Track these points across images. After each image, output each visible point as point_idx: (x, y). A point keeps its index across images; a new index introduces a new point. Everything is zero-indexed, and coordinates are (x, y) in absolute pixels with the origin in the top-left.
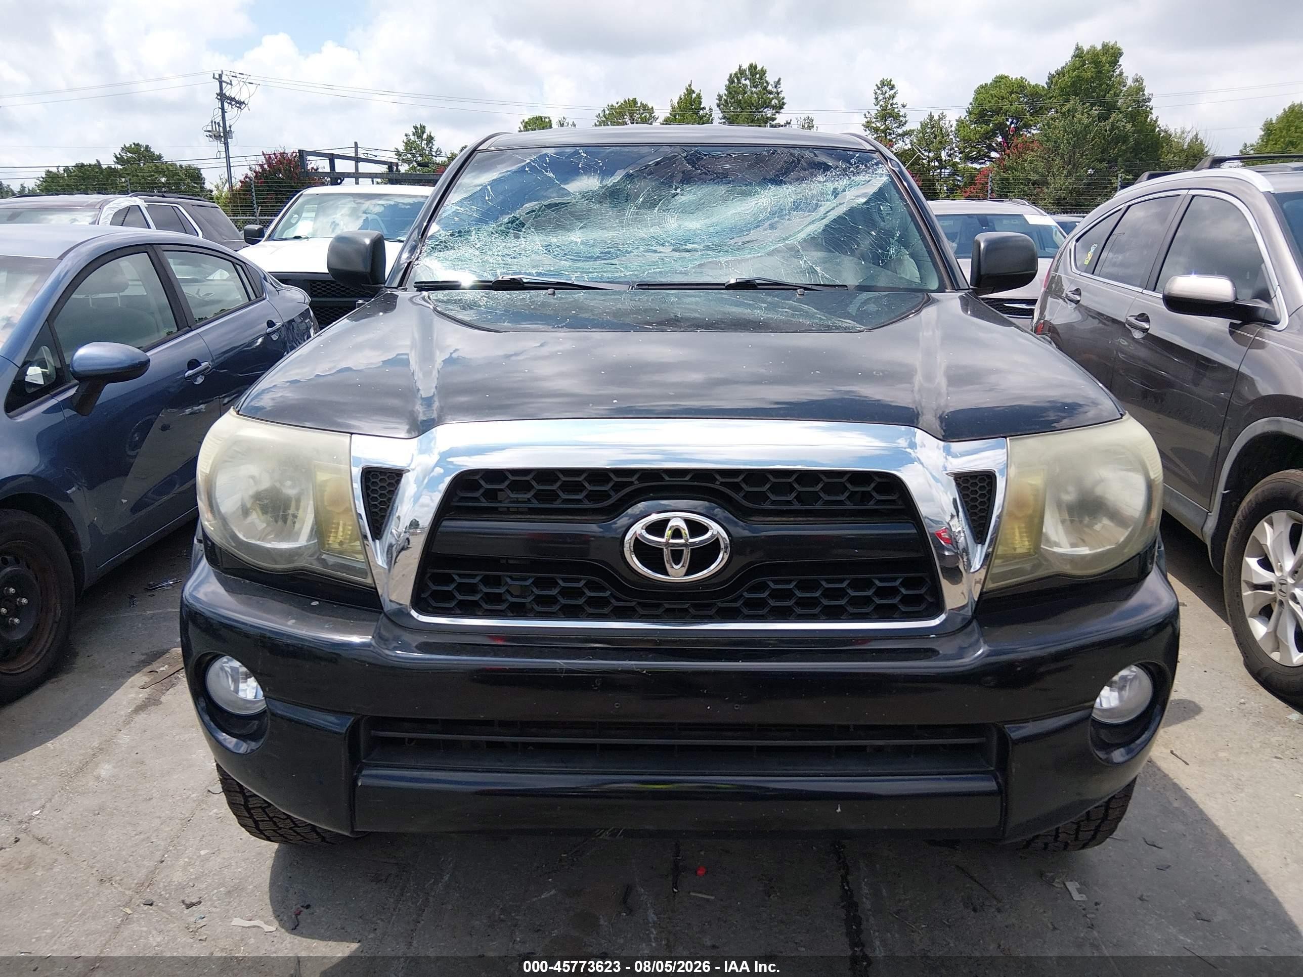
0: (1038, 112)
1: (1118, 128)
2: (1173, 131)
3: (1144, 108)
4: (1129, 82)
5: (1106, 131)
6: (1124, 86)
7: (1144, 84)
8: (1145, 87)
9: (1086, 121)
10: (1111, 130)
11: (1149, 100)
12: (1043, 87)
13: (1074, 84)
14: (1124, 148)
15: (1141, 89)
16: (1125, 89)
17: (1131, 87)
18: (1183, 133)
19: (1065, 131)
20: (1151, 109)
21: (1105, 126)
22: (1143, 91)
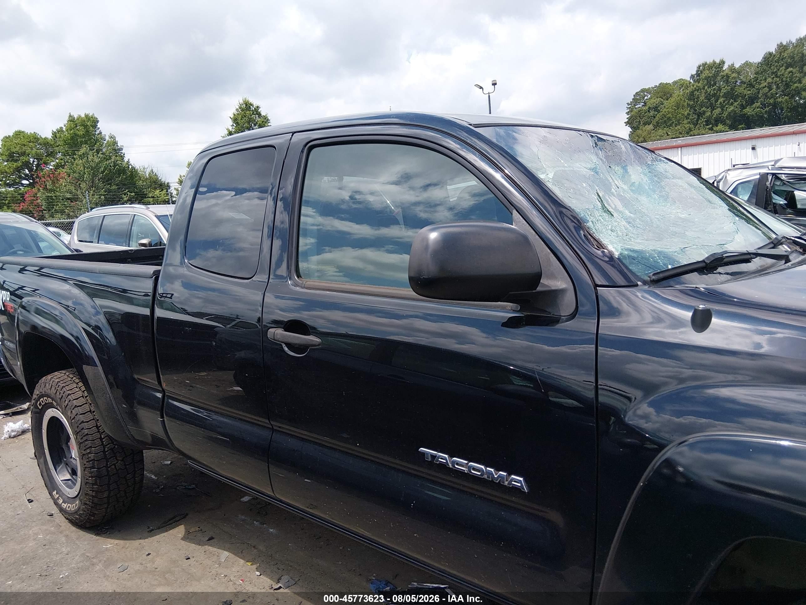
0: (51, 154)
1: (118, 165)
2: (139, 168)
3: (119, 154)
4: (107, 138)
5: (111, 166)
6: (105, 140)
7: (116, 140)
8: (117, 141)
9: (97, 160)
10: (115, 166)
11: (122, 149)
12: (51, 139)
13: (72, 138)
14: (124, 177)
15: (115, 143)
16: (105, 142)
17: (108, 141)
18: (144, 169)
19: (84, 167)
20: (124, 154)
21: (109, 163)
22: (117, 144)
